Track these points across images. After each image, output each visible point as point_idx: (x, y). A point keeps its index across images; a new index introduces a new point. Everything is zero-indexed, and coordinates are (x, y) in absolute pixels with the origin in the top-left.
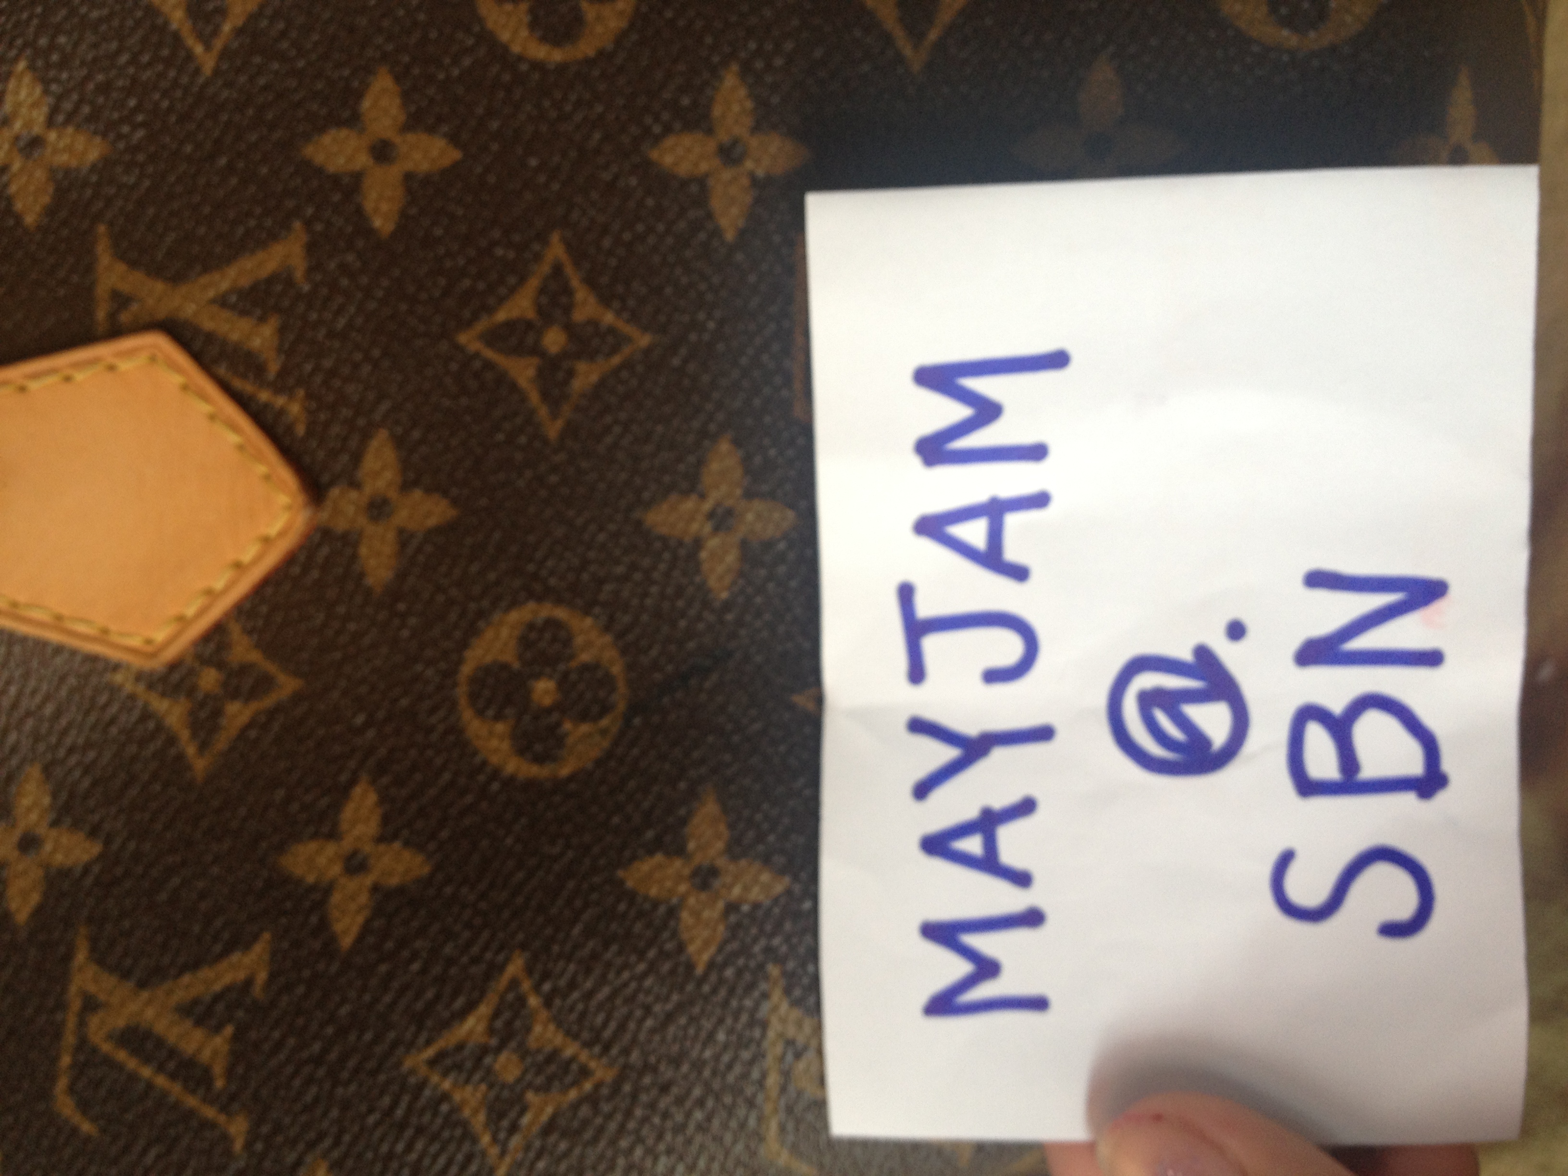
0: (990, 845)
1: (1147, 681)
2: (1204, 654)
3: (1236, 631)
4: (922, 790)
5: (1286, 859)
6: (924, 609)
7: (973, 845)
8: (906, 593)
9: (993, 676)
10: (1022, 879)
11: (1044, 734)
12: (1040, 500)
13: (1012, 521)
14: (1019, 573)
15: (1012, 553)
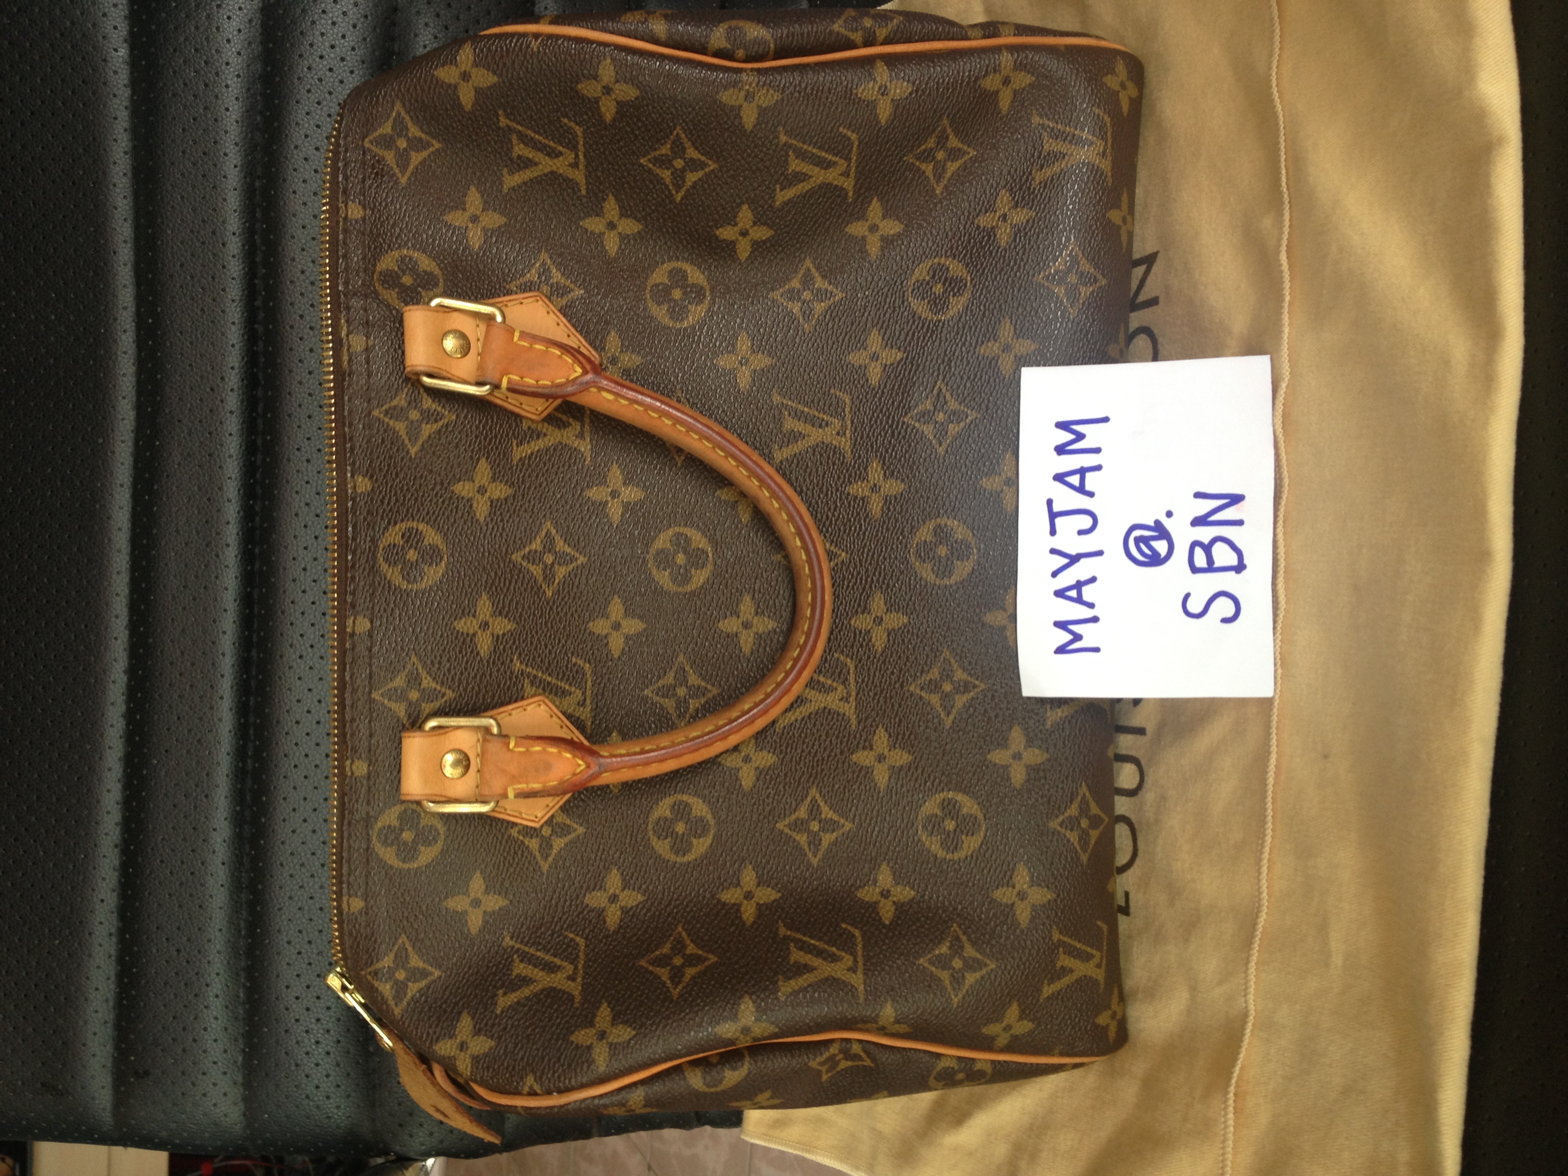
0: (1080, 593)
1: (1137, 533)
2: (1158, 523)
3: (1169, 514)
4: (1055, 574)
5: (1187, 596)
6: (1056, 508)
7: (1073, 593)
8: (1050, 503)
9: (1081, 532)
10: (1091, 606)
11: (1100, 553)
12: (1098, 468)
13: (1088, 475)
14: (1091, 494)
15: (1088, 487)
